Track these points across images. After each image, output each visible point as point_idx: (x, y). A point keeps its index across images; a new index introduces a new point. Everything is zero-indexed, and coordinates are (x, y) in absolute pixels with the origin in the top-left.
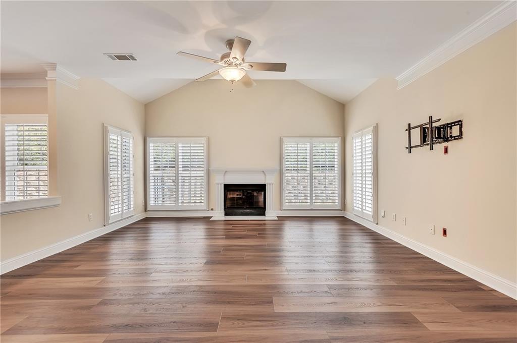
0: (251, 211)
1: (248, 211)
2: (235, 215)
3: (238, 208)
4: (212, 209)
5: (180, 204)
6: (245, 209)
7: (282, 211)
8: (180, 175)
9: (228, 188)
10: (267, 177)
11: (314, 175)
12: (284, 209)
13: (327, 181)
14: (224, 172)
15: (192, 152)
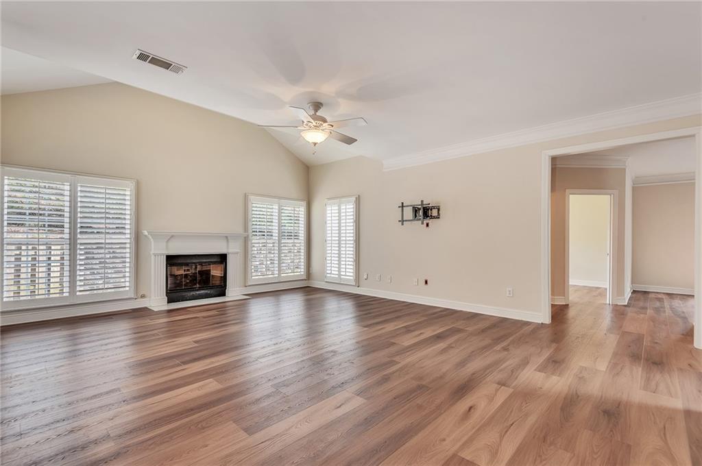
0: (206, 291)
1: (202, 292)
2: (182, 301)
3: (186, 290)
4: (143, 296)
5: (78, 293)
6: (197, 290)
7: (248, 288)
9: (172, 260)
10: (230, 244)
11: (283, 241)
12: (251, 284)
13: (296, 248)
14: (169, 238)
15: (107, 201)
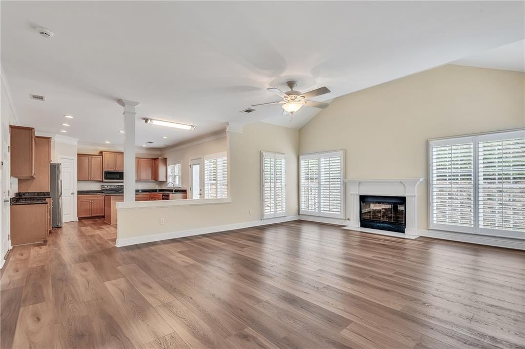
0: (389, 225)
1: (385, 225)
2: (371, 228)
3: (374, 221)
4: (348, 219)
5: (322, 211)
6: (382, 223)
7: (429, 231)
8: (322, 186)
9: (363, 199)
10: (407, 189)
12: (431, 228)
14: (358, 183)
